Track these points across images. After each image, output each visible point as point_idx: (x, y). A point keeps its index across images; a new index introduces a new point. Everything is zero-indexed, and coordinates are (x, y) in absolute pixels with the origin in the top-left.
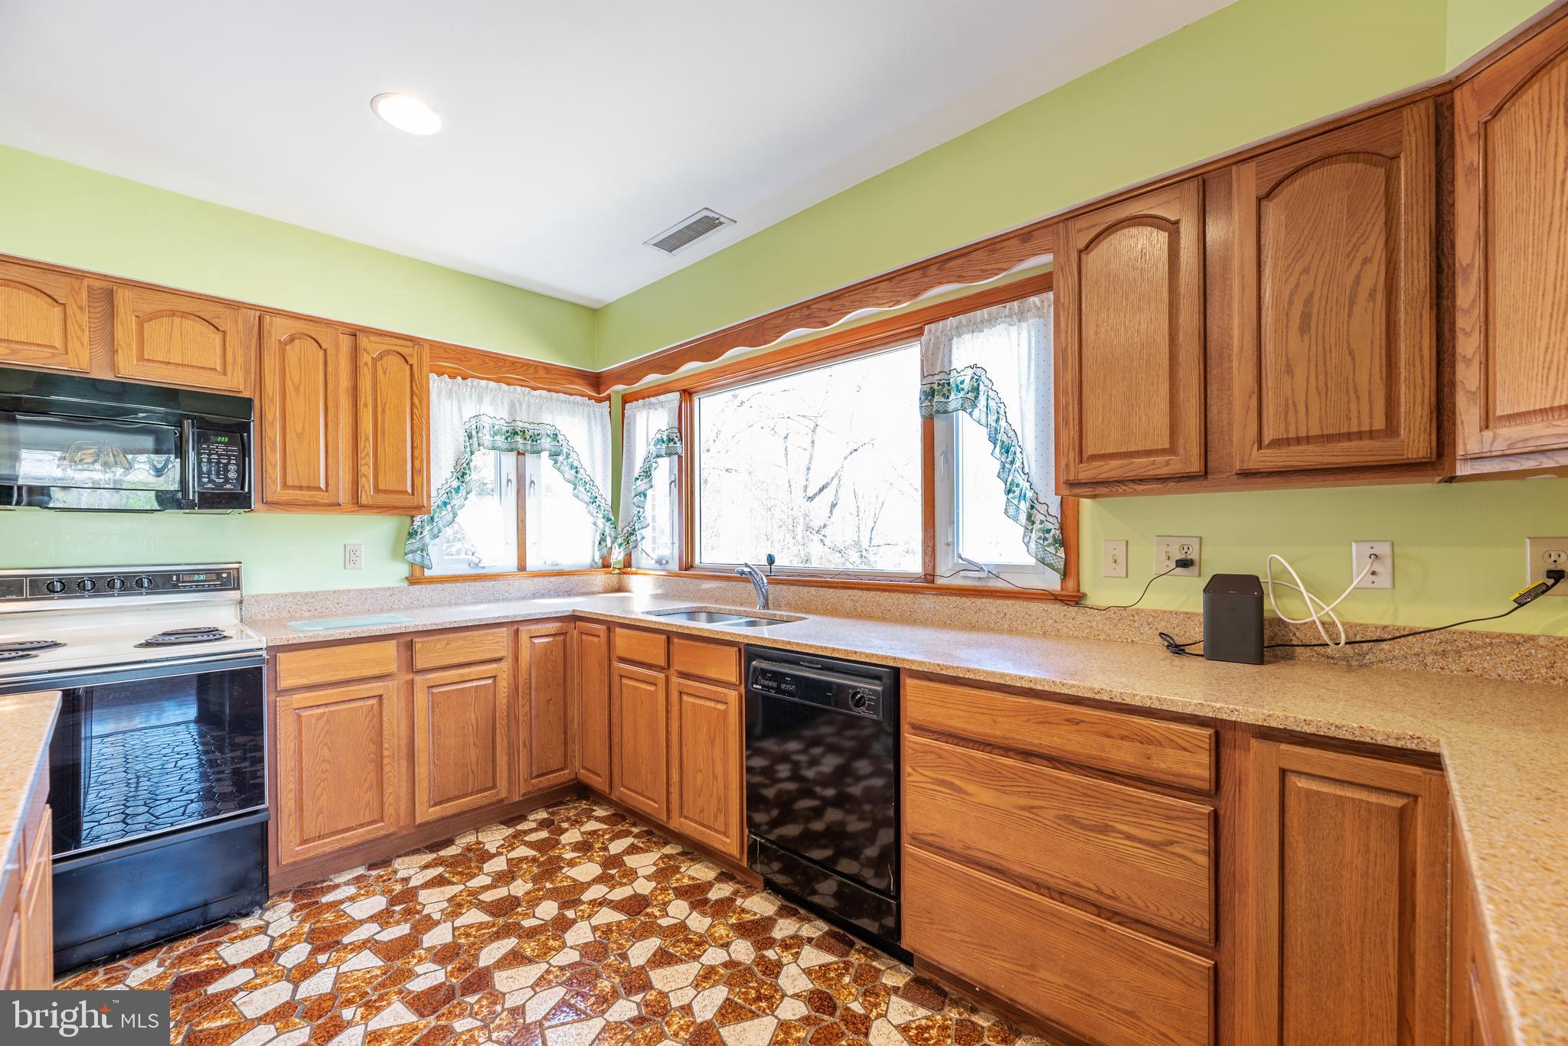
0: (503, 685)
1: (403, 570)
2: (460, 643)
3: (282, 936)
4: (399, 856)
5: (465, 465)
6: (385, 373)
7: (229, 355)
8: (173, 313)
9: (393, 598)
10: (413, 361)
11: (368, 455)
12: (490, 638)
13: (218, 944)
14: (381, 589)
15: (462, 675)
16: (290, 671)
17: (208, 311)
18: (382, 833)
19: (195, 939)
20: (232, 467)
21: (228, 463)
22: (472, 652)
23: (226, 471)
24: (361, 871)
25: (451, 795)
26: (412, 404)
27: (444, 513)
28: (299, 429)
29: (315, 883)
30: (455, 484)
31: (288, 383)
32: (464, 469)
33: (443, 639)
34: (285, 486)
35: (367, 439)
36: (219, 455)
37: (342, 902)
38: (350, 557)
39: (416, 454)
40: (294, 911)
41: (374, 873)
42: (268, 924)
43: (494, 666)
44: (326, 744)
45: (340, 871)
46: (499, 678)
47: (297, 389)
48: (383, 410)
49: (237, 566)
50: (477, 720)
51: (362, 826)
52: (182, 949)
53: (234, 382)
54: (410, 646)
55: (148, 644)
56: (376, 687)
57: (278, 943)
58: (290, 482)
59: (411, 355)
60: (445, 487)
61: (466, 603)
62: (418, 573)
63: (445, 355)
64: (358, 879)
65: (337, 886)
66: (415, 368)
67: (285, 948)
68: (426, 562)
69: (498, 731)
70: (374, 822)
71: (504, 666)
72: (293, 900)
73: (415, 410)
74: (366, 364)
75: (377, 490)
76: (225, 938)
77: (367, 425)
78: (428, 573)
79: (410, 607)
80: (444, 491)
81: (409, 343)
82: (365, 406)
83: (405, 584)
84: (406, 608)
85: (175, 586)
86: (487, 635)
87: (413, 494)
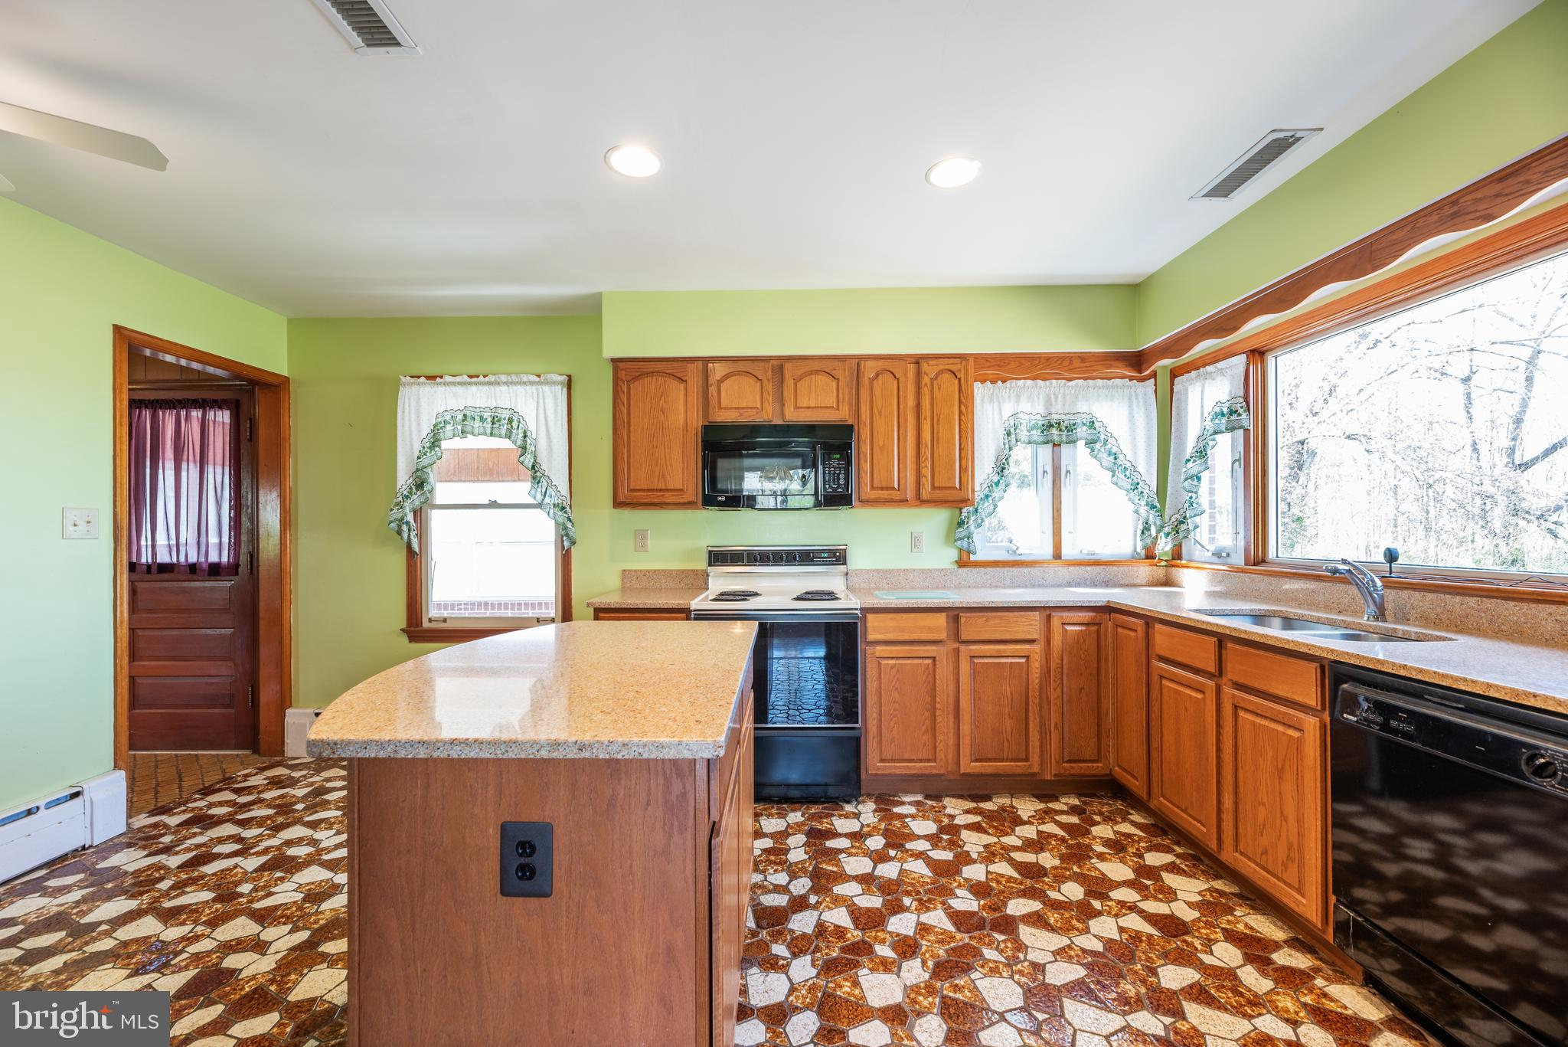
0: (1036, 665)
1: (954, 555)
2: (997, 621)
3: (868, 825)
4: (948, 796)
5: (1004, 461)
6: (939, 389)
7: (841, 396)
8: (811, 373)
9: (946, 578)
10: (961, 375)
11: (927, 459)
12: (1024, 620)
13: (833, 815)
14: (937, 570)
15: (998, 650)
16: (876, 629)
17: (828, 366)
18: (935, 771)
19: (820, 807)
20: (842, 476)
21: (840, 473)
22: (1008, 631)
23: (839, 479)
24: (919, 797)
25: (989, 756)
26: (960, 412)
27: (986, 504)
28: (881, 443)
29: (890, 796)
30: (996, 478)
31: (875, 409)
32: (1004, 464)
33: (983, 617)
34: (873, 488)
35: (927, 446)
36: (835, 468)
37: (906, 816)
38: (915, 542)
39: (963, 455)
40: (875, 811)
41: (929, 802)
42: (860, 813)
43: (1027, 646)
44: (896, 689)
45: (907, 792)
46: (1031, 658)
47: (880, 413)
48: (938, 420)
49: (844, 547)
50: (1011, 694)
51: (921, 761)
52: (813, 811)
53: (842, 415)
54: (956, 619)
55: (798, 599)
56: (931, 650)
57: (866, 829)
58: (875, 486)
59: (960, 370)
60: (987, 482)
61: (1005, 587)
62: (965, 557)
63: (988, 364)
64: (917, 804)
65: (903, 803)
66: (962, 381)
67: (870, 835)
68: (972, 548)
69: (1030, 708)
70: (929, 761)
71: (1037, 648)
72: (875, 803)
73: (962, 417)
74: (926, 385)
75: (934, 488)
76: (836, 813)
77: (927, 435)
78: (973, 558)
79: (959, 587)
80: (986, 486)
81: (958, 360)
82: (925, 419)
83: (955, 567)
84: (956, 587)
85: (812, 560)
86: (1022, 617)
87: (960, 489)
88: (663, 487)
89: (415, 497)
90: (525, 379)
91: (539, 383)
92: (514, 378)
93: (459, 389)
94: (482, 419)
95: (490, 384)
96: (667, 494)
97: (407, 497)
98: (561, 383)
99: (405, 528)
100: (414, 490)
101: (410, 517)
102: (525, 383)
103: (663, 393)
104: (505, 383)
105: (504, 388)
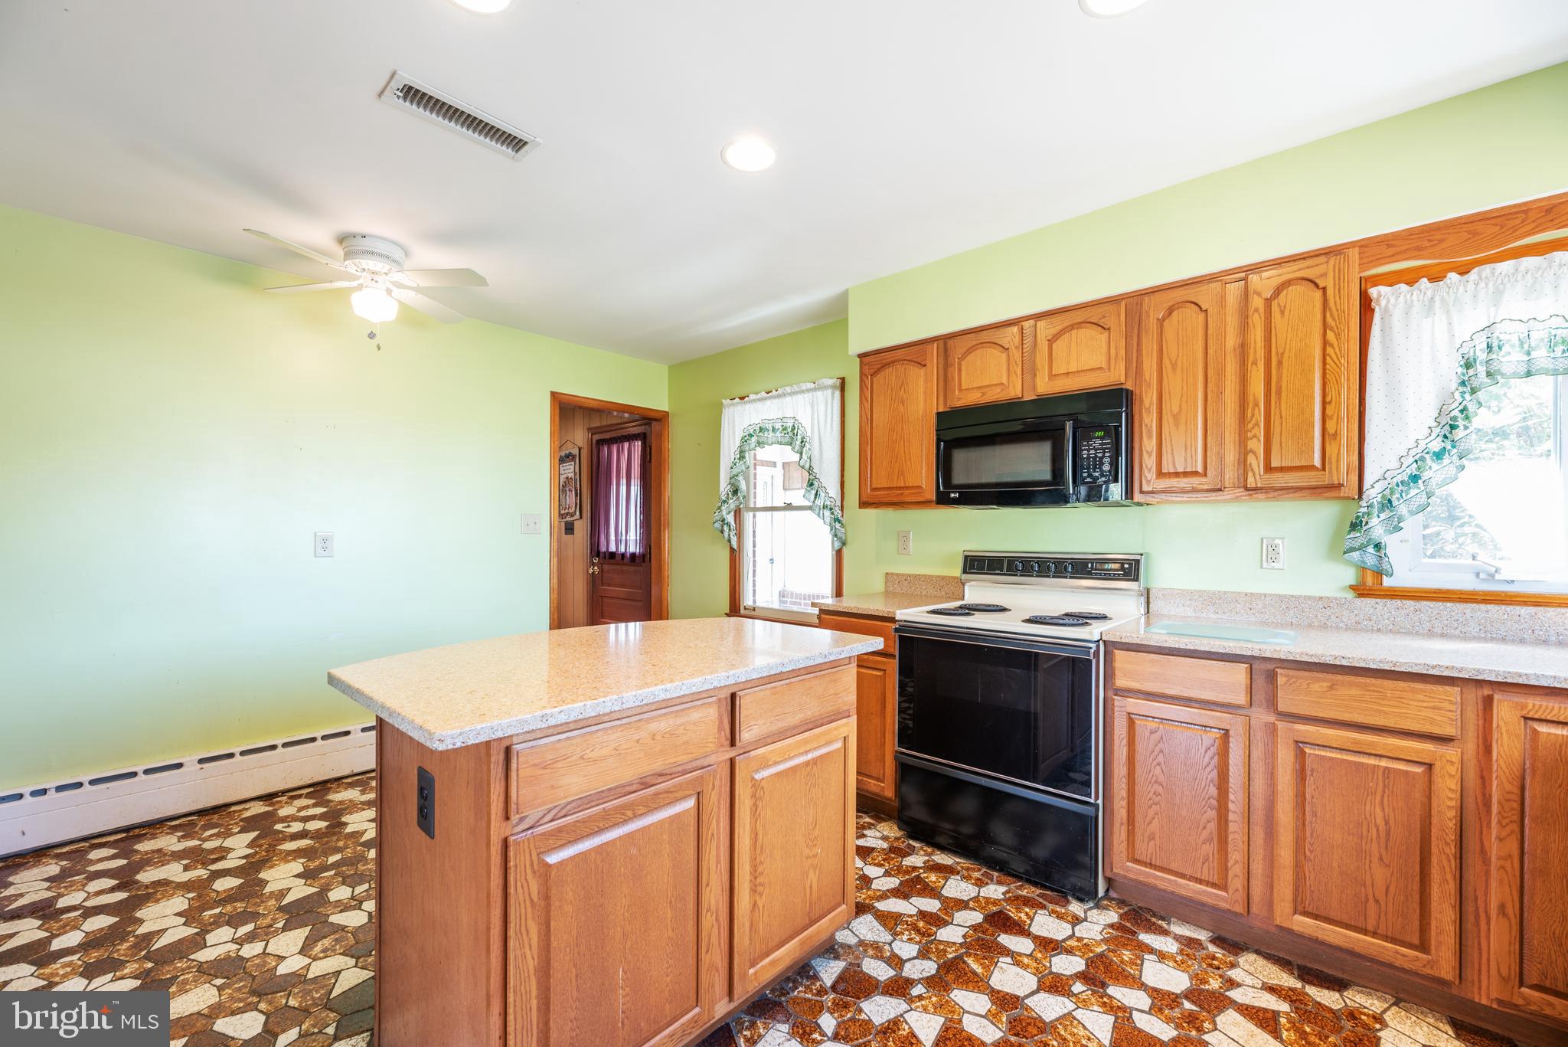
0: (1447, 788)
1: (1349, 576)
2: (1354, 692)
3: (1080, 939)
4: (1258, 952)
5: (1456, 413)
6: (1282, 312)
7: (1113, 351)
8: (1072, 327)
10: (1328, 282)
11: (1257, 424)
12: (1420, 697)
13: (1044, 907)
14: (1310, 598)
15: (1356, 742)
16: (1129, 670)
17: (1094, 315)
18: (1224, 905)
19: (1039, 891)
20: (1107, 460)
21: (1103, 456)
22: (1380, 711)
23: (1101, 464)
24: (1202, 936)
25: (1333, 915)
26: (1325, 343)
27: (1413, 492)
28: (1175, 409)
29: (1154, 915)
30: (1436, 445)
31: (1166, 361)
32: (1454, 419)
34: (1160, 474)
35: (1256, 405)
36: (1096, 450)
37: (1151, 950)
38: (1270, 553)
39: (1329, 412)
40: (1112, 926)
41: (1212, 948)
42: (1085, 920)
43: (1429, 746)
44: (1159, 764)
45: (1185, 920)
46: (1437, 769)
47: (1174, 366)
48: (1280, 363)
49: (1138, 557)
50: (1387, 823)
51: (1200, 881)
52: (1024, 893)
53: (1114, 376)
54: (1271, 677)
55: (1029, 621)
56: (1223, 719)
57: (1072, 943)
58: (1165, 470)
59: (1324, 275)
60: (1413, 452)
62: (1369, 581)
63: (1391, 251)
64: (1191, 942)
65: (1165, 933)
66: (1330, 292)
67: (1069, 951)
68: (1385, 566)
69: (1434, 860)
70: (1214, 885)
71: (1451, 753)
72: (1121, 916)
73: (1329, 350)
74: (1256, 310)
75: (1269, 469)
76: (1051, 906)
77: (1257, 388)
78: (1387, 582)
80: (1411, 460)
81: (1323, 259)
82: (1255, 363)
83: (1350, 595)
85: (1090, 573)
87: (1324, 469)
88: (902, 485)
89: (730, 501)
90: (804, 388)
91: (814, 390)
92: (796, 388)
93: (759, 405)
94: (774, 430)
95: (779, 396)
96: (906, 492)
97: (724, 502)
98: (833, 387)
99: (725, 528)
100: (730, 496)
101: (730, 518)
102: (803, 392)
103: (903, 382)
104: (790, 394)
105: (788, 399)
